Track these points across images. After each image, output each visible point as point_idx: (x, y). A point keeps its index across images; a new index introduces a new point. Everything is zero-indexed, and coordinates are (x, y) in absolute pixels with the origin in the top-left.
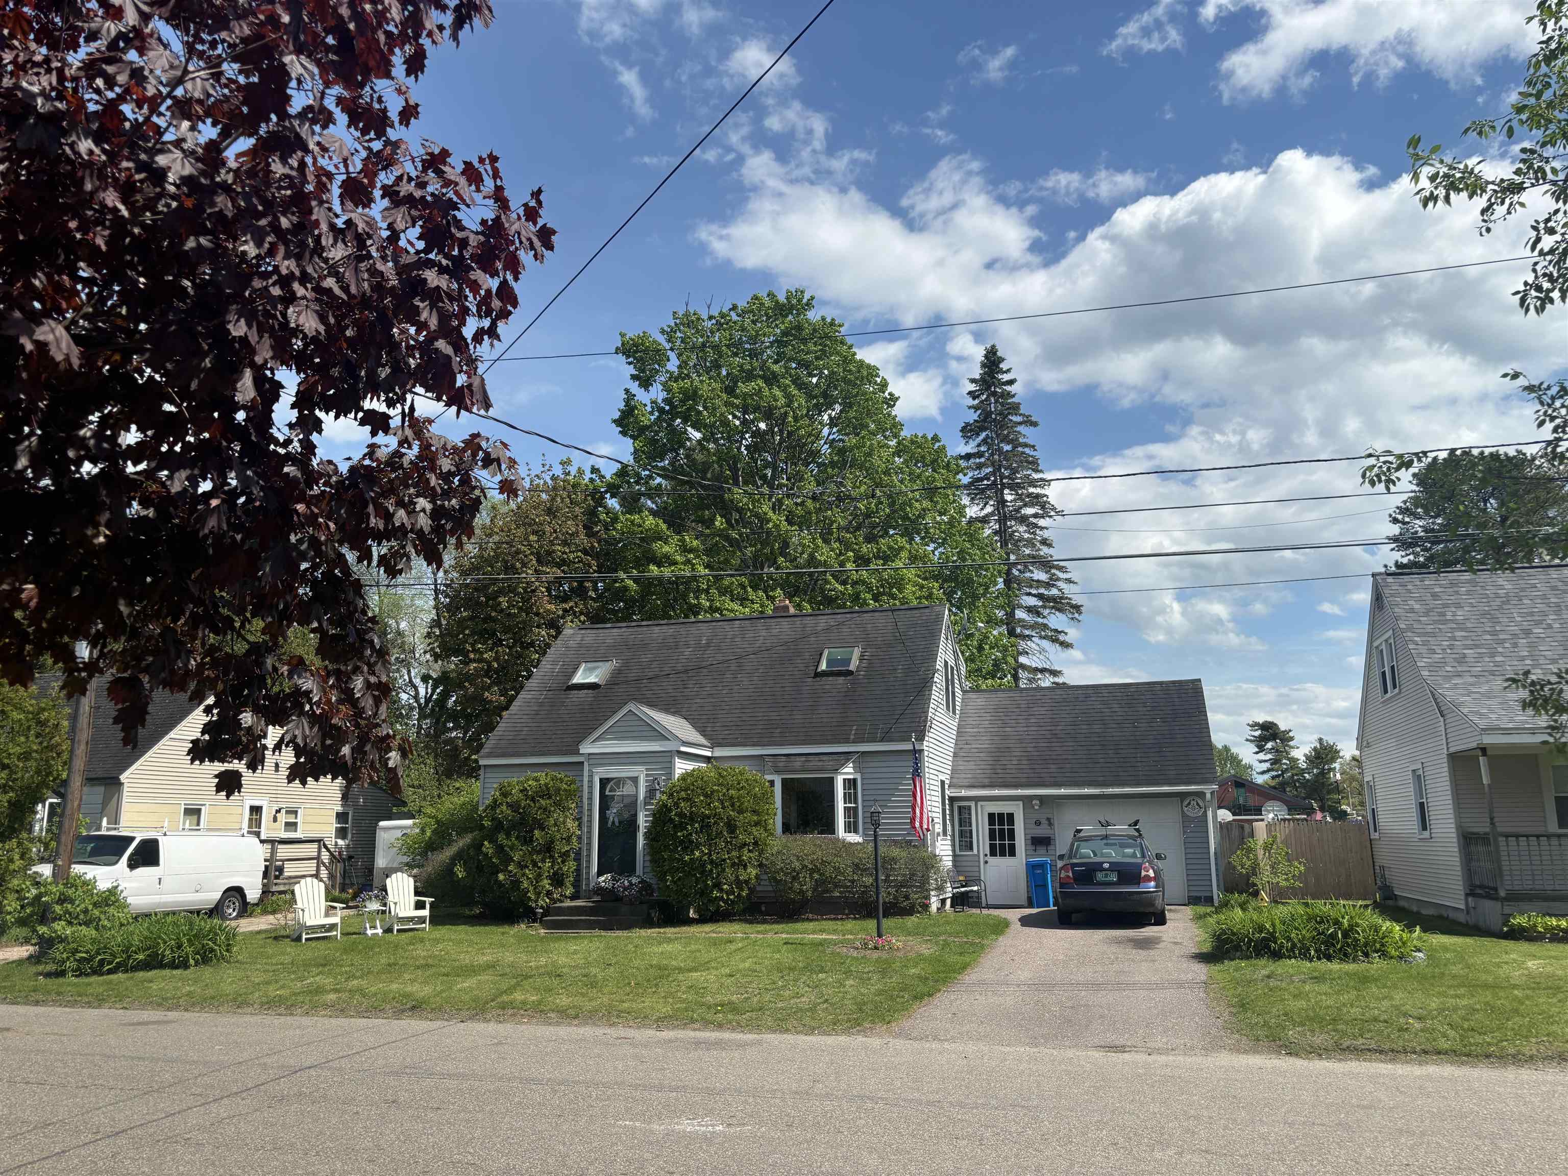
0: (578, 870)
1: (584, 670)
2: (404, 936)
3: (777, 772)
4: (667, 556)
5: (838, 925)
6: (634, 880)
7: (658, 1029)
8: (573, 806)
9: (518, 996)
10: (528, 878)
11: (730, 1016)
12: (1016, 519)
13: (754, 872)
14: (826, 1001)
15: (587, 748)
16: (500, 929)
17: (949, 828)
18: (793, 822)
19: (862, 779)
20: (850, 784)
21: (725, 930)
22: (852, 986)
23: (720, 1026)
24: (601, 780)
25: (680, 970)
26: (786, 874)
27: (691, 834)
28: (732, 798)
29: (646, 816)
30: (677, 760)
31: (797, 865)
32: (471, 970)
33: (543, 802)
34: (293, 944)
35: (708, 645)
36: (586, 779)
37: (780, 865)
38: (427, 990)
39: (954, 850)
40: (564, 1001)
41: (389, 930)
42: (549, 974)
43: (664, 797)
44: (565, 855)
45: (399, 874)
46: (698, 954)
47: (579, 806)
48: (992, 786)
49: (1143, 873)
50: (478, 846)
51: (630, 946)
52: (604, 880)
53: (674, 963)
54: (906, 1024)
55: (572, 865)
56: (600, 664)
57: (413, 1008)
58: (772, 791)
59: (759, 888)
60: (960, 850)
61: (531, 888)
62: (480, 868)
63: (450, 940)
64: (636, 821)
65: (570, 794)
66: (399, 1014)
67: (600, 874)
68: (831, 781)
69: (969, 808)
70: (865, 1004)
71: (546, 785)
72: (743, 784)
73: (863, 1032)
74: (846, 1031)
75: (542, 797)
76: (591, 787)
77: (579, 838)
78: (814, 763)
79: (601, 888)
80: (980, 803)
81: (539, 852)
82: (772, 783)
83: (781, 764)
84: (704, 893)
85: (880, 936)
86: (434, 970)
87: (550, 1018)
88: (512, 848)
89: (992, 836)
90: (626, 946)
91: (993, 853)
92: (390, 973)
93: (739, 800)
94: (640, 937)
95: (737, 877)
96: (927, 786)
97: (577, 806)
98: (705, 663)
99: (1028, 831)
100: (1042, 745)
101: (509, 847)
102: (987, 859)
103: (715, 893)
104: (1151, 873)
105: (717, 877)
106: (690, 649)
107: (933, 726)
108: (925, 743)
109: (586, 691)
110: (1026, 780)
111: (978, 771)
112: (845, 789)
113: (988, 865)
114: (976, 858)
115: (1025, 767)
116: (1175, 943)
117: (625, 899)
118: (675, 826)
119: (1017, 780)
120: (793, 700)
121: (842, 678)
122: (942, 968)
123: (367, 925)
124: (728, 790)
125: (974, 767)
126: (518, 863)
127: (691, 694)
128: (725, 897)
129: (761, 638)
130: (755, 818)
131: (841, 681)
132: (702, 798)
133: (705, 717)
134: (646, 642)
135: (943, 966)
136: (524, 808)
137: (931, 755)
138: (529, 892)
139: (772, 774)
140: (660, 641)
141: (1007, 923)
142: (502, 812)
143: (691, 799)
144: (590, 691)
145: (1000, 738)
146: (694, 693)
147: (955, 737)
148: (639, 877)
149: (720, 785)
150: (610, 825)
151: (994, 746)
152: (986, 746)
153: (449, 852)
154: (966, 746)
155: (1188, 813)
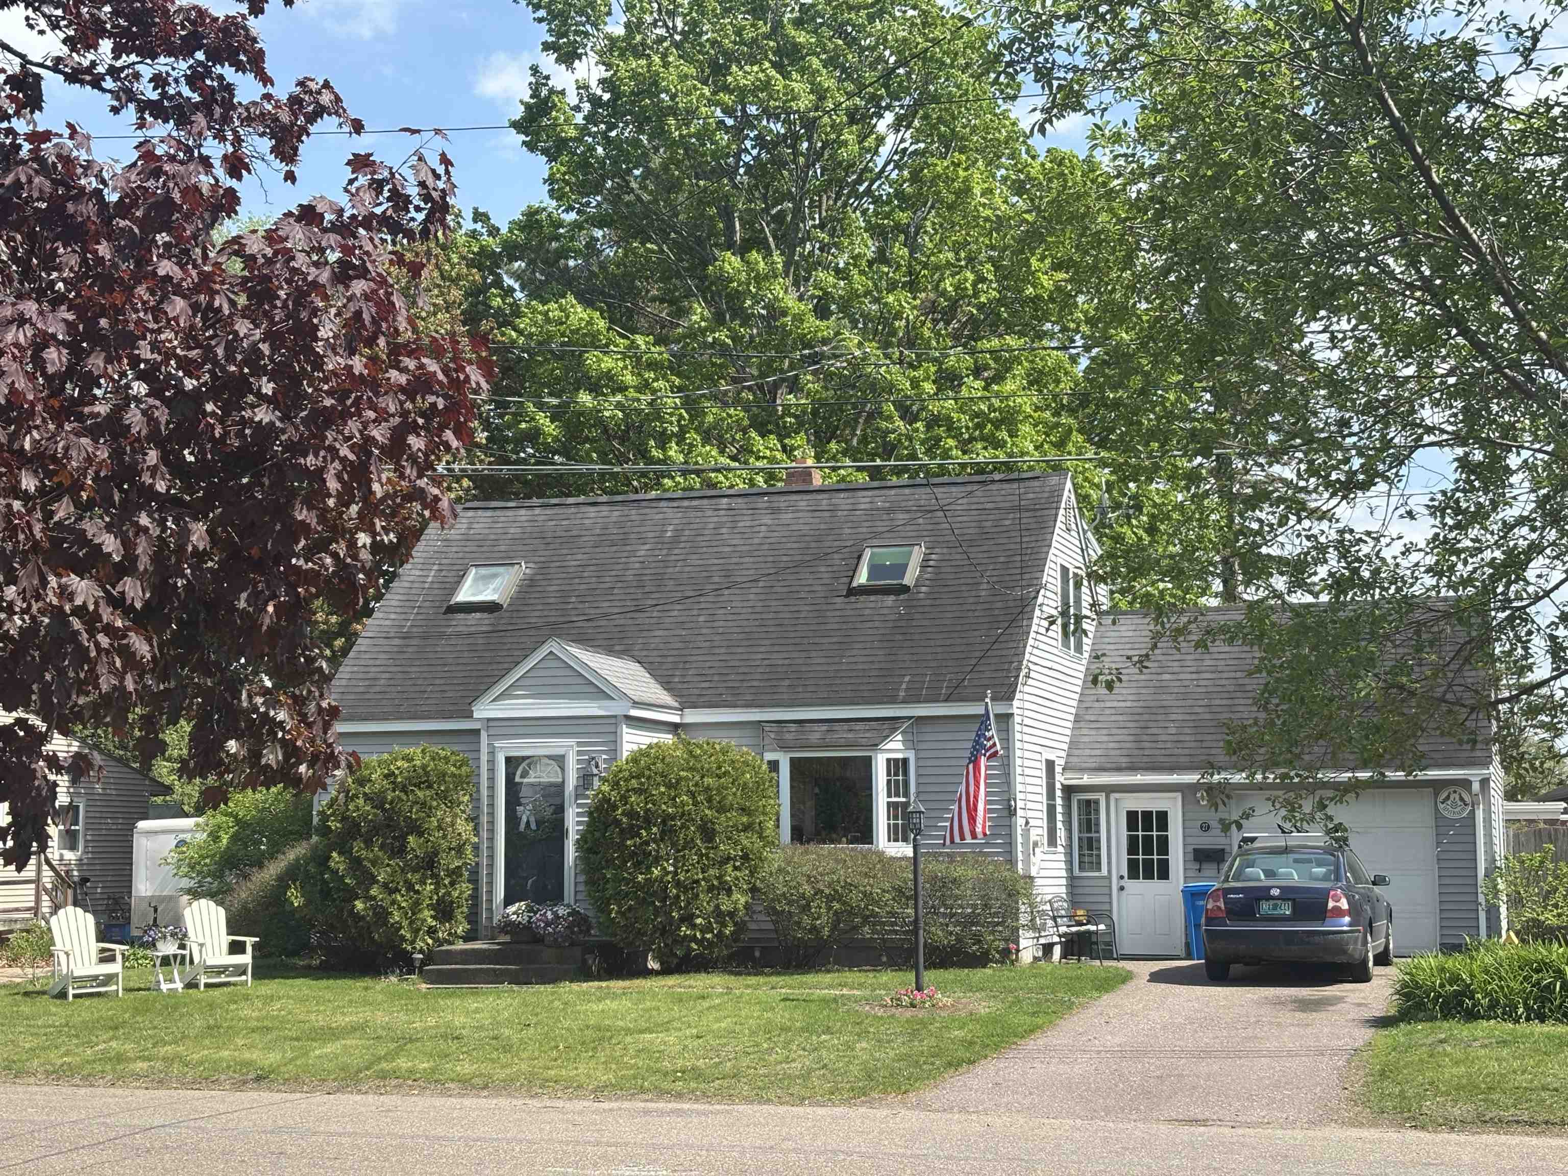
0: (475, 897)
1: (475, 580)
2: (217, 992)
3: (785, 747)
4: (609, 376)
5: (869, 978)
6: (562, 911)
7: (597, 1100)
8: (467, 798)
9: (403, 1063)
10: (400, 908)
11: (693, 1085)
13: (743, 900)
14: (825, 1066)
15: (484, 710)
16: (359, 984)
17: (1061, 833)
18: (809, 826)
19: (917, 759)
20: (898, 767)
21: (698, 982)
22: (863, 1049)
23: (679, 1096)
24: (508, 760)
25: (628, 1031)
26: (790, 903)
27: (646, 843)
28: (708, 789)
29: (579, 815)
30: (625, 729)
31: (807, 889)
32: (331, 1034)
33: (420, 794)
34: (58, 1002)
35: (676, 540)
36: (484, 758)
37: (781, 889)
38: (273, 1058)
39: (1070, 870)
40: (466, 1068)
41: (192, 985)
42: (445, 1037)
43: (606, 788)
44: (455, 874)
45: (203, 902)
46: (654, 1013)
47: (475, 800)
48: (1133, 768)
49: (1331, 904)
50: (321, 859)
51: (558, 1004)
52: (516, 911)
53: (620, 1023)
54: (928, 1095)
55: (464, 888)
56: (501, 569)
57: (258, 1079)
58: (774, 780)
59: (752, 926)
60: (1080, 869)
61: (405, 923)
62: (326, 893)
63: (289, 997)
64: (562, 821)
65: (460, 781)
66: (241, 1085)
67: (508, 902)
68: (867, 762)
69: (1097, 802)
70: (876, 1070)
71: (424, 767)
72: (727, 767)
73: (871, 1104)
74: (846, 1102)
75: (418, 785)
76: (492, 770)
77: (476, 848)
78: (842, 734)
79: (512, 923)
80: (1114, 796)
81: (415, 870)
82: (774, 766)
83: (788, 736)
84: (667, 929)
85: (919, 988)
86: (275, 1034)
87: (449, 1089)
88: (374, 863)
89: (1132, 848)
90: (552, 1002)
91: (1133, 873)
92: (213, 1036)
93: (719, 792)
94: (570, 992)
95: (717, 907)
96: (1019, 770)
97: (472, 799)
98: (670, 570)
99: (1190, 840)
100: (1218, 702)
101: (370, 861)
102: (1123, 883)
103: (684, 930)
104: (1344, 904)
105: (686, 907)
106: (647, 547)
107: (1032, 674)
108: (1016, 703)
109: (478, 615)
110: (1187, 759)
111: (1112, 745)
112: (889, 774)
113: (1124, 893)
114: (1106, 883)
115: (1188, 738)
116: (1359, 1005)
117: (547, 939)
118: (622, 831)
119: (1173, 759)
120: (811, 634)
121: (892, 597)
122: (999, 1031)
123: (161, 977)
124: (702, 777)
125: (1105, 738)
126: (385, 886)
127: (647, 621)
128: (698, 935)
129: (763, 528)
130: (745, 819)
131: (890, 603)
132: (663, 789)
133: (670, 659)
134: (574, 533)
135: (1002, 1028)
136: (391, 803)
137: (1027, 721)
138: (401, 928)
139: (774, 750)
140: (598, 531)
141: (1126, 978)
142: (358, 809)
143: (645, 791)
144: (485, 615)
145: (1152, 691)
146: (653, 621)
147: (1078, 690)
148: (568, 906)
149: (691, 769)
150: (522, 827)
151: (1141, 704)
152: (1129, 704)
153: (273, 870)
154: (1097, 705)
155: (1445, 813)
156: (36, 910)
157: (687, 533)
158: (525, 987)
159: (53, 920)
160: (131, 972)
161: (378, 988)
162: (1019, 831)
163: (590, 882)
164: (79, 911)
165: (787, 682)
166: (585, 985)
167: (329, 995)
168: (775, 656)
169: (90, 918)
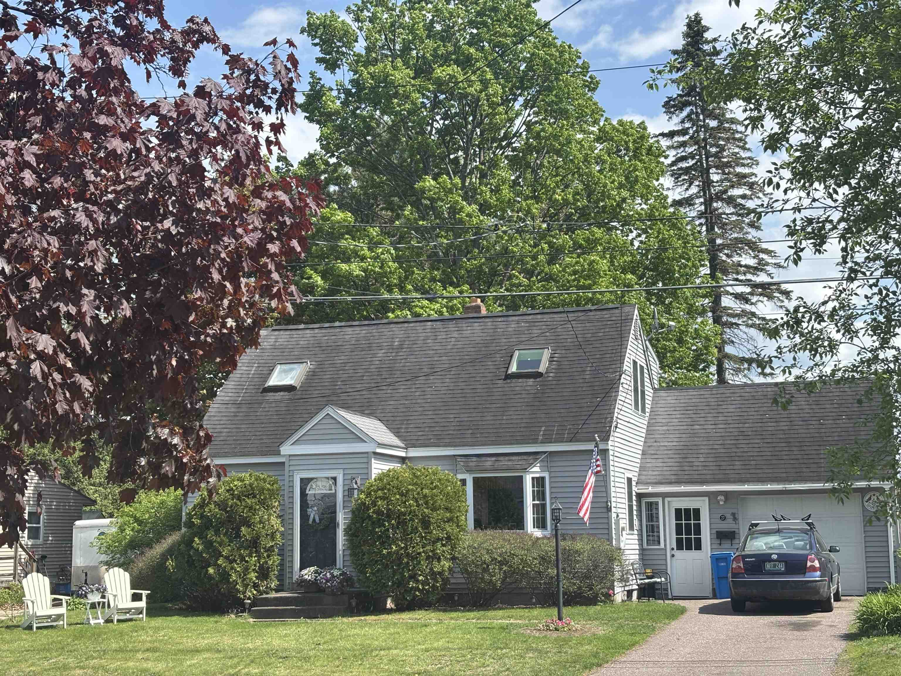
0: (281, 565)
1: (280, 372)
2: (124, 625)
3: (469, 471)
5: (526, 612)
6: (336, 573)
8: (277, 504)
10: (236, 572)
12: (722, 200)
13: (447, 565)
15: (286, 449)
17: (636, 522)
18: (485, 519)
19: (550, 477)
20: (539, 482)
21: (419, 615)
24: (302, 480)
25: (382, 648)
26: (477, 566)
27: (388, 530)
28: (425, 496)
29: (345, 513)
30: (373, 461)
31: (487, 558)
32: (196, 651)
33: (249, 501)
34: (27, 632)
35: (401, 347)
36: (287, 479)
37: (471, 558)
39: (641, 544)
41: (109, 621)
43: (363, 496)
44: (270, 550)
45: (116, 569)
46: (397, 636)
47: (282, 505)
48: (678, 482)
49: (809, 564)
50: (188, 542)
51: (335, 630)
52: (308, 573)
53: (376, 643)
55: (275, 559)
56: (295, 366)
58: (464, 491)
59: (453, 581)
60: (648, 544)
61: (239, 581)
62: (191, 563)
63: (169, 628)
64: (335, 518)
65: (273, 494)
67: (301, 569)
68: (520, 480)
69: (657, 504)
71: (251, 485)
72: (436, 483)
75: (247, 496)
76: (292, 487)
77: (282, 534)
78: (504, 462)
79: (305, 580)
80: (667, 500)
81: (246, 548)
82: (464, 482)
83: (471, 464)
84: (401, 584)
85: (560, 618)
88: (220, 544)
89: (679, 531)
90: (332, 630)
91: (680, 547)
92: (123, 653)
93: (432, 498)
94: (343, 623)
95: (431, 569)
96: (612, 484)
97: (280, 505)
98: (398, 365)
99: (714, 526)
100: (729, 442)
101: (218, 543)
102: (673, 552)
103: (411, 584)
104: (817, 564)
105: (413, 569)
106: (383, 351)
107: (619, 426)
108: (610, 443)
109: (282, 393)
110: (712, 476)
111: (665, 468)
112: (533, 487)
113: (674, 558)
114: (663, 552)
115: (711, 464)
116: (831, 626)
117: (327, 590)
118: (373, 523)
119: (703, 477)
120: (483, 402)
121: (532, 380)
122: (613, 646)
123: (90, 617)
124: (422, 489)
125: (661, 464)
126: (227, 558)
127: (385, 395)
128: (420, 587)
129: (453, 339)
130: (448, 515)
131: (531, 383)
132: (398, 497)
133: (398, 418)
134: (339, 344)
135: (615, 643)
136: (231, 506)
137: (616, 454)
138: (237, 583)
139: (464, 473)
140: (353, 342)
141: (683, 611)
142: (210, 511)
143: (387, 498)
144: (286, 393)
145: (688, 435)
146: (387, 395)
147: (644, 435)
148: (339, 569)
149: (415, 484)
150: (311, 522)
151: (682, 443)
152: (675, 444)
153: (159, 549)
154: (655, 444)
155: (869, 508)
156: (14, 575)
157: (407, 343)
158: (314, 621)
159: (24, 581)
160: (71, 613)
161: (224, 621)
162: (613, 521)
163: (353, 554)
164: (40, 575)
165: (470, 431)
166: (351, 619)
167: (193, 627)
168: (462, 415)
169: (47, 580)
